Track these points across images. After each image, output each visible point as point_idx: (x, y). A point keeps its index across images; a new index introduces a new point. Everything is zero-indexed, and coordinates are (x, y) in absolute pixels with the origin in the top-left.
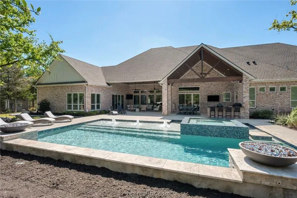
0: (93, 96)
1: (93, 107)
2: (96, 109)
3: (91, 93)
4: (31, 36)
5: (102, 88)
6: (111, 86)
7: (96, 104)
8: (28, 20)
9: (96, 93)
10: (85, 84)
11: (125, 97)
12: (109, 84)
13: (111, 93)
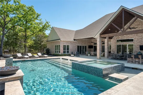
0: (64, 46)
1: (64, 52)
2: (66, 53)
3: (63, 45)
4: (40, 21)
5: (71, 42)
6: (76, 41)
7: (66, 51)
8: (38, 15)
9: (66, 45)
10: (60, 40)
11: (87, 47)
12: (74, 40)
13: (77, 45)
